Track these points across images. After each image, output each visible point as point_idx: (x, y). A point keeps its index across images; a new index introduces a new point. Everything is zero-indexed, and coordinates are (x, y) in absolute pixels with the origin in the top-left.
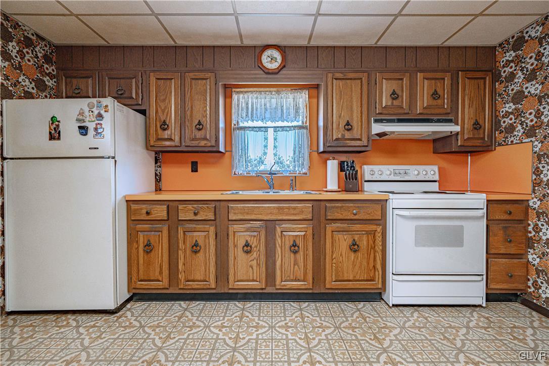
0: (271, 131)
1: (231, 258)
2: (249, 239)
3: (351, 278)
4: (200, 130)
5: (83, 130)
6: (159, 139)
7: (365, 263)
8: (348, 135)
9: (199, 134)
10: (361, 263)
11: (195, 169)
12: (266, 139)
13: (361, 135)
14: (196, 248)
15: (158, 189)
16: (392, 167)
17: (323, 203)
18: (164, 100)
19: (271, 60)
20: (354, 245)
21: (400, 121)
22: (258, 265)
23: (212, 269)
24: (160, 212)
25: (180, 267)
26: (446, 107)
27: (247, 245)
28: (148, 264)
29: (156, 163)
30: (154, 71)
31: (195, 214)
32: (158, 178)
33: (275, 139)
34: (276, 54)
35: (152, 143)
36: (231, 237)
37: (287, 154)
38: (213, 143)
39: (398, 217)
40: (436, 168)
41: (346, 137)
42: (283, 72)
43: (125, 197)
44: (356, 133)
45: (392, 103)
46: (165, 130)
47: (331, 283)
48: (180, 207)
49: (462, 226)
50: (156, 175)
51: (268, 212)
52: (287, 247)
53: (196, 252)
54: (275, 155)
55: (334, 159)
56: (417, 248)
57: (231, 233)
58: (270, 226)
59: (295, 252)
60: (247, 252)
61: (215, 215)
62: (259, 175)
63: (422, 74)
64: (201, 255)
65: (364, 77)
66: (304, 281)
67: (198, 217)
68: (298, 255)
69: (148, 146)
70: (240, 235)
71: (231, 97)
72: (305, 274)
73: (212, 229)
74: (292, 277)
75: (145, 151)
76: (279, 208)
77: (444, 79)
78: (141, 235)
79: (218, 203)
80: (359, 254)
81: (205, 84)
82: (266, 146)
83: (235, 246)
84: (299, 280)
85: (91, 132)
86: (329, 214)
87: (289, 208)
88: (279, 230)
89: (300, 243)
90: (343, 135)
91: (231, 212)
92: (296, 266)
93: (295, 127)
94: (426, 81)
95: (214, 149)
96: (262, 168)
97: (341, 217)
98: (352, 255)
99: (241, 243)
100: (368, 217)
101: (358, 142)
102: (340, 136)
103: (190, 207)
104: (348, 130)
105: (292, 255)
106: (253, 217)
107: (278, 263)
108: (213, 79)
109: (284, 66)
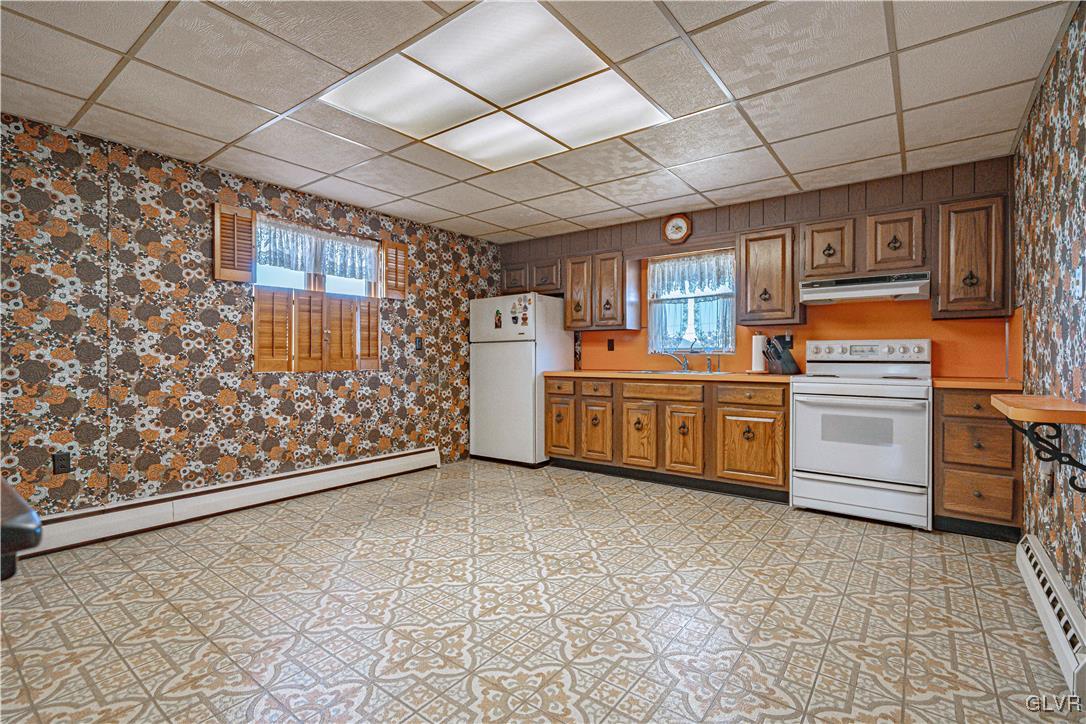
0: (691, 302)
1: (625, 434)
2: (640, 416)
3: (745, 469)
4: (607, 309)
5: (515, 319)
6: (574, 320)
7: (761, 454)
8: (765, 305)
9: (608, 313)
10: (756, 453)
11: (611, 347)
12: (686, 311)
13: (783, 304)
14: (595, 421)
15: (577, 368)
16: (847, 344)
17: (714, 385)
18: (578, 283)
19: (676, 230)
20: (749, 432)
21: (839, 283)
22: (649, 442)
23: (609, 443)
24: (568, 387)
25: (583, 437)
26: (914, 257)
27: (639, 422)
28: (559, 432)
29: (576, 341)
30: (569, 257)
31: (595, 390)
32: (577, 357)
33: (696, 312)
34: (681, 222)
35: (568, 324)
36: (625, 413)
37: (711, 326)
38: (619, 321)
39: (798, 404)
40: (926, 344)
41: (763, 308)
42: (691, 240)
43: (544, 373)
44: (776, 303)
45: (827, 261)
46: (578, 311)
47: (722, 472)
48: (584, 383)
49: (891, 421)
50: (576, 353)
51: (659, 391)
52: (677, 428)
53: (595, 425)
54: (697, 330)
55: (760, 334)
56: (825, 442)
57: (625, 411)
58: (660, 405)
59: (684, 434)
60: (638, 429)
61: (612, 391)
62: (679, 354)
63: (873, 218)
64: (599, 428)
65: (788, 233)
66: (693, 465)
67: (598, 394)
68: (686, 437)
69: (566, 328)
70: (632, 414)
71: (646, 268)
72: (694, 459)
73: (609, 405)
74: (681, 459)
75: (563, 332)
76: (669, 388)
77: (910, 220)
78: (554, 406)
79: (614, 381)
80: (754, 443)
81: (613, 263)
82: (685, 320)
83: (628, 422)
84: (688, 464)
85: (520, 321)
86: (720, 396)
87: (677, 388)
88: (668, 410)
89: (689, 425)
90: (759, 307)
91: (626, 389)
92: (685, 449)
93: (719, 296)
94: (879, 227)
95: (622, 328)
96: (681, 346)
97: (733, 400)
98: (747, 444)
99: (634, 420)
100: (765, 402)
101: (780, 313)
102: (755, 307)
103: (591, 383)
104: (765, 300)
105: (681, 436)
106: (644, 396)
107: (668, 443)
108: (620, 258)
109: (691, 235)
